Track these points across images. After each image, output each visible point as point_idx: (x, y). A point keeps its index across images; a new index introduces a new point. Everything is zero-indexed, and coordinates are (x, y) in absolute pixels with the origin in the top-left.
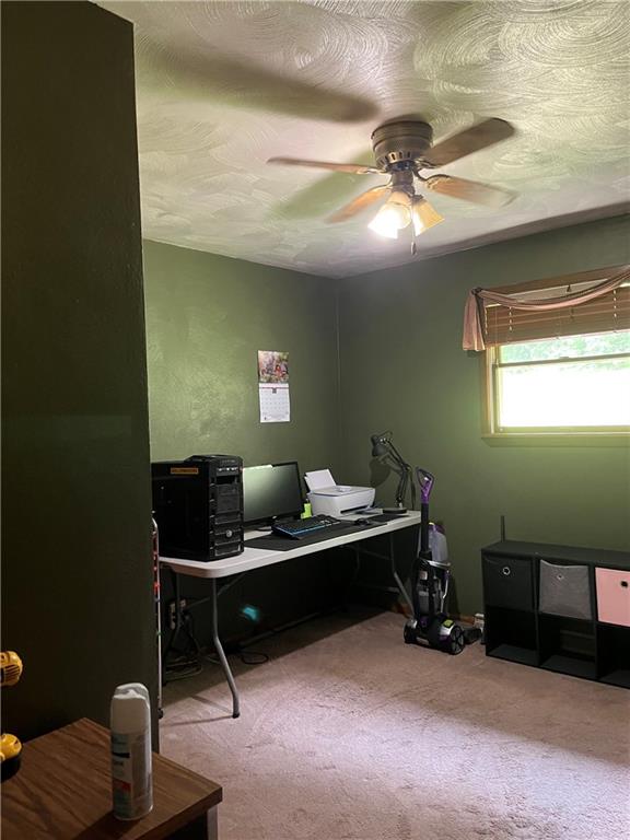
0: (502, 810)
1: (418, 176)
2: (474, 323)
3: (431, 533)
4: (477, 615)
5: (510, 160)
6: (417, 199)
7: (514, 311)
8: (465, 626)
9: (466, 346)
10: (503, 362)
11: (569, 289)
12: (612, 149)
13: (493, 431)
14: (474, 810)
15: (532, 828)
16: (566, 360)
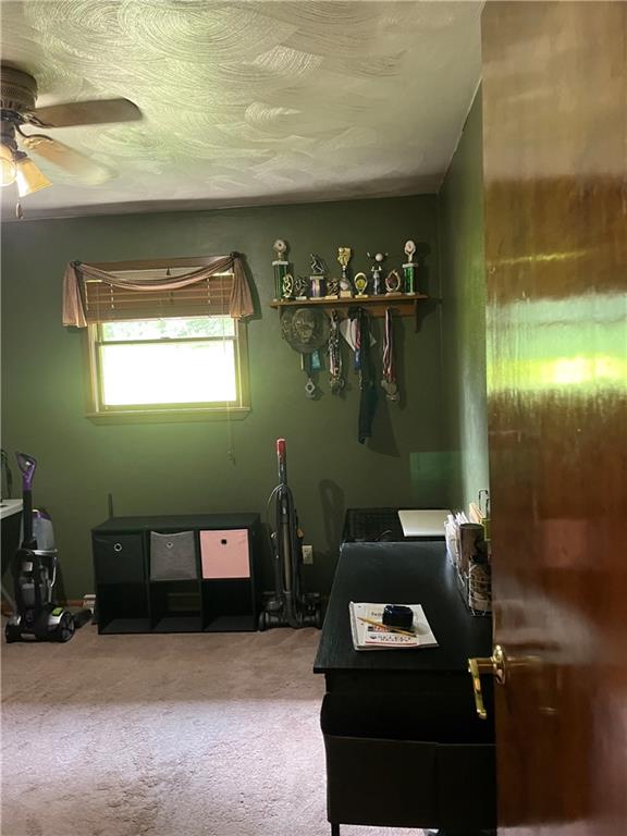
0: (132, 776)
1: (19, 131)
2: (75, 298)
3: (35, 521)
4: (87, 596)
5: (117, 135)
6: (20, 157)
7: (116, 289)
8: (74, 611)
9: (66, 321)
10: (106, 340)
11: (168, 273)
12: (209, 148)
13: (97, 410)
14: (105, 787)
15: (163, 784)
16: (166, 340)
